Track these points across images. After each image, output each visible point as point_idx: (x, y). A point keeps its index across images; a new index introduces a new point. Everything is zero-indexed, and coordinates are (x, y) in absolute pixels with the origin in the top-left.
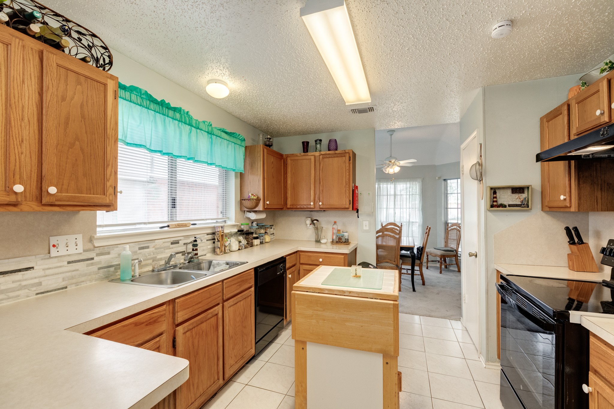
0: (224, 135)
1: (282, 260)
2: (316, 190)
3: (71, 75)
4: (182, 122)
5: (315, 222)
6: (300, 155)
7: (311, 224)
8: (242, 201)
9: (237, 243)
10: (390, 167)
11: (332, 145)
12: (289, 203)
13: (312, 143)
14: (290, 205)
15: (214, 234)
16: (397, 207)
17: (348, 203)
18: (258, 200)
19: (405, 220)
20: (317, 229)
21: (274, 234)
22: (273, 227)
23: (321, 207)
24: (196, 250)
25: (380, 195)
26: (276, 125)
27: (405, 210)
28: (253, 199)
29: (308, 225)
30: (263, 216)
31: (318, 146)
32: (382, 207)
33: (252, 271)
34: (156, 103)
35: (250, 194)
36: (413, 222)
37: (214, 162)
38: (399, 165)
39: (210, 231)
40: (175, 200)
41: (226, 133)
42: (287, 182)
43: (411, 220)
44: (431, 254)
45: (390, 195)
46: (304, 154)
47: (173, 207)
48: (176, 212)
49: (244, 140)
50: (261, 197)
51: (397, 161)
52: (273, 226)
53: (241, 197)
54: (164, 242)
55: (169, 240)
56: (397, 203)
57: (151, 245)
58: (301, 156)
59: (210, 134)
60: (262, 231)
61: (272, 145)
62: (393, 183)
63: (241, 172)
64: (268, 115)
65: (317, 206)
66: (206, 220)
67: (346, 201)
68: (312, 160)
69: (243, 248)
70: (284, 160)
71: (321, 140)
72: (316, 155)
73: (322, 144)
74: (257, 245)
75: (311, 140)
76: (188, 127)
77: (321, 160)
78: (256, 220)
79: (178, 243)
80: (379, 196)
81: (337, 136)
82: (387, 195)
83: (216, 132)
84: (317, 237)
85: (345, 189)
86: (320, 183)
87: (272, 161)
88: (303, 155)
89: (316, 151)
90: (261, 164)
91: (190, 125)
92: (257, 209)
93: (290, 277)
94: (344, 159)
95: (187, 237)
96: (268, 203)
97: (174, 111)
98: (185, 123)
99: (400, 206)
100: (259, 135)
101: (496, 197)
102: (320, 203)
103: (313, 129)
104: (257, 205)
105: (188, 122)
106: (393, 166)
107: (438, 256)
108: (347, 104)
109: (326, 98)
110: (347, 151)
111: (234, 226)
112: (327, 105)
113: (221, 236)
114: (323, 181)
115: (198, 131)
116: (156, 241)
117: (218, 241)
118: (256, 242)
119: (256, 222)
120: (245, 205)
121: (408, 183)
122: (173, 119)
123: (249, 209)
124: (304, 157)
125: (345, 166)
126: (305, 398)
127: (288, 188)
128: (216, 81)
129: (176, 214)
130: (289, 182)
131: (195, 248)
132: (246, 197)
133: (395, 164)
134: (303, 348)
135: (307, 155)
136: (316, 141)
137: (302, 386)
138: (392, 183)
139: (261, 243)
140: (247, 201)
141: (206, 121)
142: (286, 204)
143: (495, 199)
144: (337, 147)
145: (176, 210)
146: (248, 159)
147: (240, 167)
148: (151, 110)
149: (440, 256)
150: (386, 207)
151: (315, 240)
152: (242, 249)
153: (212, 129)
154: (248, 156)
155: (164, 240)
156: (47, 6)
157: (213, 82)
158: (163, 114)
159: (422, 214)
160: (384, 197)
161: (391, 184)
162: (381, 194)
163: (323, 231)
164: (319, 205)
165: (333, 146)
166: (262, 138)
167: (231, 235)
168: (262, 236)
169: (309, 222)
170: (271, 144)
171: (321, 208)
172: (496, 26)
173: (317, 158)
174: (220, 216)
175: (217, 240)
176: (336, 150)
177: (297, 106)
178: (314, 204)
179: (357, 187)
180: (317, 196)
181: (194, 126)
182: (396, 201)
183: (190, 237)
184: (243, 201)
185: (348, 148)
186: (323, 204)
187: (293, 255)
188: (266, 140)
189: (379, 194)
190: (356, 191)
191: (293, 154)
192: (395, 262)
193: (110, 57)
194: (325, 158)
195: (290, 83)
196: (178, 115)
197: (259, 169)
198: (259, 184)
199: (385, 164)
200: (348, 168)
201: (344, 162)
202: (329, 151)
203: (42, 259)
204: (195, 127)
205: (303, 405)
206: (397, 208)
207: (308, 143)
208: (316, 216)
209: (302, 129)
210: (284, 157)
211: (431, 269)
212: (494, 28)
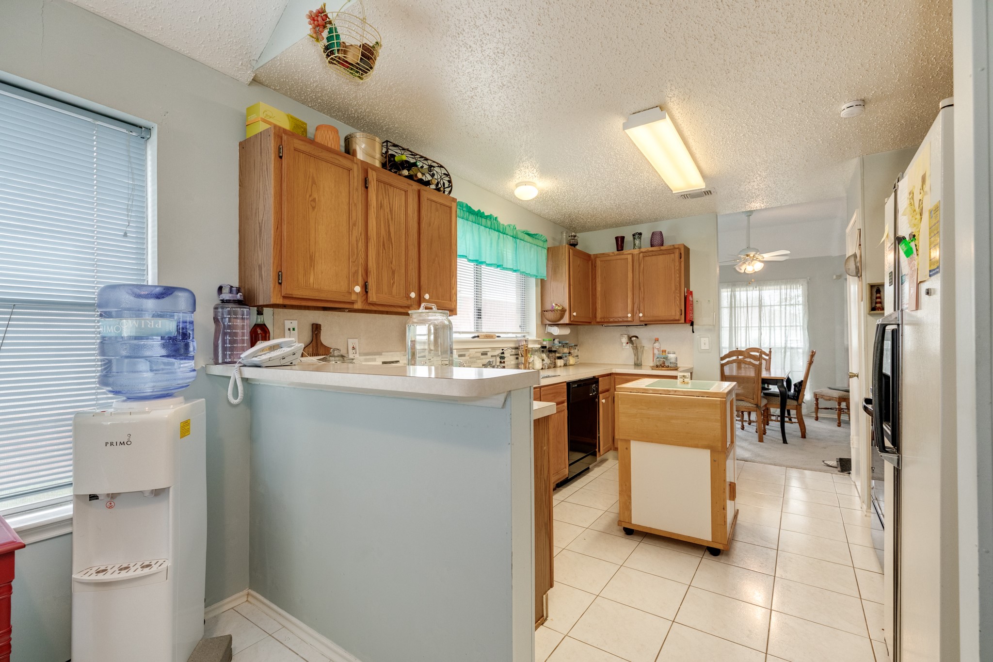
0: (527, 238)
1: (595, 380)
2: (634, 298)
3: (434, 204)
4: (492, 229)
5: (634, 339)
6: (613, 255)
7: (627, 343)
8: (543, 312)
9: (541, 360)
10: (747, 263)
11: (656, 239)
12: (599, 316)
13: (629, 238)
14: (601, 318)
15: (517, 348)
16: (765, 325)
17: (678, 313)
18: (563, 311)
19: (778, 345)
20: (636, 349)
21: (578, 356)
22: (577, 348)
23: (642, 319)
24: (504, 362)
25: (735, 307)
26: (583, 219)
27: (778, 329)
28: (557, 310)
29: (624, 344)
30: (566, 331)
31: (637, 242)
32: (739, 326)
33: (565, 385)
34: (473, 214)
35: (554, 305)
36: (792, 348)
37: (519, 269)
38: (762, 260)
39: (513, 345)
40: (480, 310)
41: (529, 235)
42: (596, 289)
43: (789, 345)
44: (822, 396)
45: (752, 307)
46: (618, 252)
47: (478, 318)
48: (481, 323)
49: (546, 241)
50: (567, 307)
51: (758, 253)
52: (576, 346)
53: (541, 308)
54: (476, 352)
55: (479, 350)
56: (764, 317)
57: (467, 353)
58: (615, 255)
59: (515, 238)
60: (566, 350)
61: (577, 245)
62: (758, 288)
63: (542, 278)
64: (575, 209)
65: (636, 318)
66: (508, 333)
67: (675, 312)
68: (629, 260)
69: (547, 367)
70: (592, 262)
71: (640, 234)
72: (634, 253)
73: (642, 238)
74: (560, 367)
75: (627, 233)
76: (497, 233)
77: (640, 259)
78: (558, 337)
79: (486, 354)
80: (733, 309)
81: (663, 227)
82: (747, 307)
83: (521, 235)
84: (636, 359)
85: (674, 295)
86: (640, 289)
87: (578, 264)
88: (617, 255)
89: (634, 248)
90: (566, 268)
91: (498, 231)
92: (561, 322)
93: (604, 402)
94: (673, 256)
95: (494, 349)
96: (575, 314)
97: (486, 219)
98: (495, 230)
99: (770, 323)
100: (562, 233)
101: (880, 298)
102: (641, 315)
103: (630, 220)
104: (562, 317)
105: (496, 229)
106: (752, 261)
107: (834, 399)
108: (674, 192)
109: (648, 186)
110: (676, 247)
111: (535, 342)
112: (649, 193)
113: (525, 351)
114: (644, 286)
115: (505, 235)
116: (470, 350)
117: (522, 356)
118: (560, 362)
119: (558, 340)
120: (548, 318)
121: (783, 287)
122: (485, 227)
123: (552, 322)
124: (618, 257)
125: (675, 266)
126: (630, 497)
127: (597, 296)
128: (525, 183)
129: (481, 326)
130: (599, 288)
131: (502, 361)
132: (548, 307)
133: (755, 259)
134: (627, 449)
135: (623, 254)
136: (634, 235)
137: (626, 485)
138: (756, 288)
139: (565, 365)
140: (550, 312)
141: (511, 225)
142: (595, 317)
143: (878, 300)
144: (663, 241)
145: (481, 321)
146: (550, 263)
147: (543, 273)
148: (470, 221)
149: (838, 399)
150: (745, 326)
151: (633, 364)
152: (545, 369)
153: (517, 232)
154: (550, 260)
155: (476, 350)
156: (418, 153)
157: (522, 185)
158: (478, 224)
159: (808, 335)
160: (742, 309)
161: (753, 289)
162: (737, 306)
163: (644, 352)
164: (638, 317)
165: (657, 241)
166: (566, 236)
167: (534, 351)
168: (566, 356)
169: (625, 340)
170: (576, 243)
171: (641, 321)
172: (844, 106)
173: (635, 257)
174: (519, 330)
175: (520, 355)
176: (662, 245)
177: (611, 198)
178: (633, 315)
179: (691, 293)
180: (636, 306)
181: (502, 231)
182: (762, 316)
183: (496, 350)
184: (546, 312)
185: (679, 242)
186: (644, 315)
187: (607, 377)
188: (570, 238)
189: (733, 306)
190: (690, 298)
191: (603, 254)
192: (753, 400)
193: (450, 182)
194: (647, 256)
195: (605, 177)
196: (489, 223)
197: (564, 274)
198: (564, 292)
199: (739, 259)
200: (678, 268)
201: (673, 260)
202: (651, 247)
203: (404, 355)
204: (502, 233)
205: (628, 504)
206: (763, 327)
207: (623, 238)
208: (634, 331)
209: (615, 221)
210: (592, 257)
211: (824, 421)
212: (843, 108)
